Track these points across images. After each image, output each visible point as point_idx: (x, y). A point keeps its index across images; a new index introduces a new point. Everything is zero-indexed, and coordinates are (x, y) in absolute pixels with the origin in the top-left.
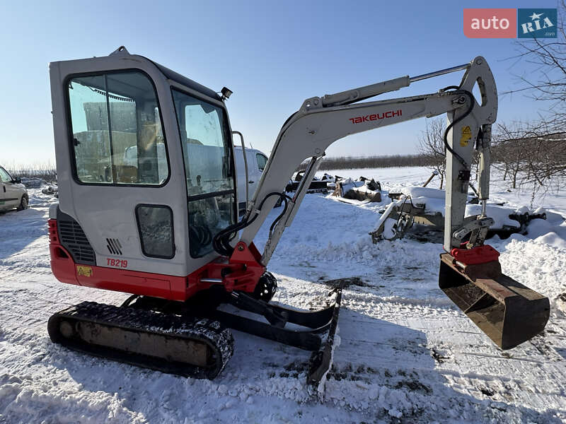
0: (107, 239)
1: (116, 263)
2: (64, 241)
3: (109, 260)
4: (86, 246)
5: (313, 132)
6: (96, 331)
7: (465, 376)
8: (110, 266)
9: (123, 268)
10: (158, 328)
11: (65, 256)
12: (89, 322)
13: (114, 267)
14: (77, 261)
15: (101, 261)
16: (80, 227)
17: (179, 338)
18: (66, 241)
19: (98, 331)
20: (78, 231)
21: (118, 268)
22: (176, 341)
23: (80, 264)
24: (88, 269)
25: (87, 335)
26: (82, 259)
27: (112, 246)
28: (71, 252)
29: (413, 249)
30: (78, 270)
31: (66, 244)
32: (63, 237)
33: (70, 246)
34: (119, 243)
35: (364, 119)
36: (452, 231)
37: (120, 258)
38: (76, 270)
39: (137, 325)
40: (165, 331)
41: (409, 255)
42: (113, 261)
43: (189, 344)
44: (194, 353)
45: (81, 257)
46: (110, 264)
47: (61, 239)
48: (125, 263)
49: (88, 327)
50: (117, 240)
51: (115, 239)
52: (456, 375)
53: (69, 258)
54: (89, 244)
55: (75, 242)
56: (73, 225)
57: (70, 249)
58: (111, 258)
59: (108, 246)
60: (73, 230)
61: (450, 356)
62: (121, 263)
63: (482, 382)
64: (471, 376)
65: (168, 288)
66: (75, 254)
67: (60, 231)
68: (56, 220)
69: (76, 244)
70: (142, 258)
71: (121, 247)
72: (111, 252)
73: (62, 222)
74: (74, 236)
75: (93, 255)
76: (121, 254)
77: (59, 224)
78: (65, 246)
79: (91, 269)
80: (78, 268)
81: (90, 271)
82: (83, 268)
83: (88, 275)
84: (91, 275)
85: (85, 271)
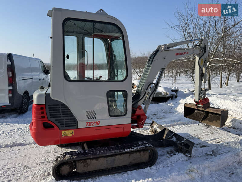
1: (92, 124)
2: (51, 117)
3: (87, 123)
4: (72, 118)
5: (165, 58)
6: (87, 164)
7: (210, 140)
8: (88, 126)
9: (97, 126)
11: (53, 127)
12: (82, 160)
13: (91, 126)
14: (62, 128)
15: (81, 125)
18: (53, 117)
19: (89, 164)
21: (93, 126)
22: (135, 154)
23: (64, 130)
24: (71, 131)
26: (66, 126)
27: (91, 115)
28: (57, 124)
30: (63, 134)
31: (53, 120)
32: (50, 115)
33: (56, 120)
35: (179, 54)
37: (95, 120)
39: (118, 152)
40: (133, 150)
42: (90, 124)
44: (143, 156)
45: (65, 125)
46: (88, 125)
47: (49, 117)
48: (99, 123)
49: (81, 163)
50: (94, 111)
51: (93, 111)
52: (208, 141)
53: (55, 128)
54: (73, 116)
55: (61, 117)
56: (60, 106)
57: (56, 122)
58: (89, 122)
59: (87, 115)
60: (60, 110)
61: (201, 137)
62: (95, 123)
63: (215, 141)
64: (211, 140)
65: (123, 131)
66: (60, 124)
67: (48, 112)
68: (45, 104)
69: (62, 118)
70: (109, 118)
71: (96, 114)
72: (89, 119)
73: (51, 105)
74: (61, 113)
75: (76, 122)
76: (96, 118)
77: (47, 107)
78: (52, 121)
79: (73, 131)
80: (63, 132)
81: (73, 132)
82: (66, 132)
83: (71, 135)
84: (72, 135)
85: (68, 133)
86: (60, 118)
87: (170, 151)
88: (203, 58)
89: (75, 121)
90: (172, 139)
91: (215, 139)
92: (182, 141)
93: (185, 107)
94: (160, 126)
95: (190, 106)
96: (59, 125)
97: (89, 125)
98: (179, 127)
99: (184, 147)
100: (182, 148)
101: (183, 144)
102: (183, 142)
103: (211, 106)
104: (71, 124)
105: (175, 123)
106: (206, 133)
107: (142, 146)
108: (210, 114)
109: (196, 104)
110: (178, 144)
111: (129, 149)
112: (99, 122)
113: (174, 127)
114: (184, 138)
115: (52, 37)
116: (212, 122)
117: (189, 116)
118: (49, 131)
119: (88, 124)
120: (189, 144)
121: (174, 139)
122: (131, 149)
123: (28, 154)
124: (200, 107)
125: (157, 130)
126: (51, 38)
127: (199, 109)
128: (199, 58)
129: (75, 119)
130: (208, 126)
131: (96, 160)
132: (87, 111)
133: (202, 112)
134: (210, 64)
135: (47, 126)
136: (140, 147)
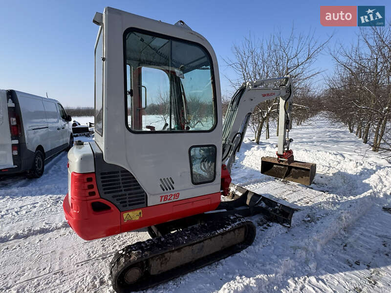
1: (168, 198)
2: (105, 193)
3: (162, 197)
4: (139, 191)
6: (166, 259)
8: (162, 202)
9: (175, 200)
12: (157, 256)
13: (167, 201)
14: (123, 209)
15: (152, 201)
18: (111, 192)
19: (168, 259)
21: (171, 201)
24: (137, 212)
25: (156, 268)
26: (130, 205)
27: (168, 185)
28: (116, 202)
30: (125, 217)
31: (109, 197)
32: (104, 189)
33: (114, 197)
34: (172, 180)
37: (173, 192)
38: (121, 217)
39: (208, 235)
42: (166, 197)
44: (238, 236)
45: (128, 203)
46: (163, 200)
47: (102, 192)
49: (157, 260)
50: (171, 178)
51: (169, 178)
52: (296, 202)
53: (112, 209)
54: (140, 188)
55: (121, 191)
56: (120, 174)
57: (114, 200)
58: (164, 195)
59: (161, 185)
60: (120, 179)
61: (285, 197)
62: (173, 196)
63: (302, 201)
64: (299, 200)
65: (210, 203)
66: (121, 203)
67: (100, 184)
68: (95, 173)
69: (123, 192)
70: (192, 187)
71: (173, 183)
72: (164, 190)
73: (105, 173)
74: (121, 185)
75: (145, 197)
76: (173, 188)
77: (99, 177)
78: (106, 199)
79: (141, 211)
80: (125, 215)
81: (140, 213)
82: (131, 213)
83: (137, 218)
84: (140, 217)
85: (134, 215)
86: (120, 193)
87: (259, 221)
88: (288, 101)
89: (144, 196)
90: (260, 205)
91: (302, 199)
92: (276, 207)
93: (262, 162)
94: (239, 188)
95: (269, 161)
96: (119, 204)
97: (164, 201)
98: (254, 187)
99: (281, 215)
100: (276, 216)
101: (278, 212)
102: (277, 209)
103: (295, 160)
104: (138, 200)
106: (289, 192)
107: (238, 223)
108: (293, 170)
109: (278, 158)
110: (271, 211)
111: (222, 230)
112: (179, 194)
113: (249, 186)
114: (277, 203)
115: (106, 58)
116: (297, 179)
117: (267, 172)
118: (103, 216)
119: (163, 198)
120: (287, 211)
121: (263, 205)
122: (224, 229)
123: (57, 247)
124: (283, 161)
125: (236, 193)
126: (104, 59)
127: (281, 163)
128: (285, 101)
129: (144, 192)
130: (285, 182)
131: (178, 252)
132: (161, 179)
133: (283, 167)
134: (272, 109)
135: (99, 208)
136: (236, 224)
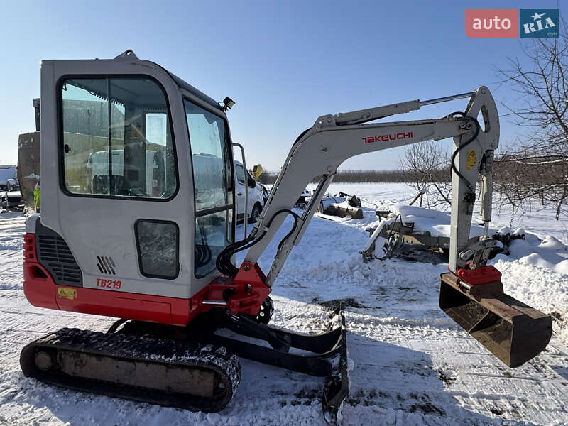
0: (98, 257)
1: (107, 284)
2: (43, 259)
3: (98, 280)
4: (71, 264)
5: (325, 150)
6: (81, 361)
7: (473, 396)
8: (100, 287)
9: (115, 289)
10: (159, 356)
11: (45, 277)
12: (73, 351)
13: (105, 288)
14: (58, 282)
15: (89, 282)
16: (65, 243)
17: (182, 367)
18: (47, 259)
19: (84, 362)
20: (62, 248)
21: (108, 289)
22: (179, 370)
23: (62, 285)
24: (72, 291)
25: (69, 367)
26: (65, 279)
27: (104, 265)
28: (51, 272)
29: (404, 269)
30: (59, 292)
31: (45, 263)
32: (42, 254)
33: (50, 265)
34: (112, 262)
35: (377, 139)
36: (458, 252)
37: (113, 278)
38: (56, 291)
40: (167, 360)
41: (400, 274)
42: (104, 282)
43: (194, 373)
44: (198, 382)
45: (63, 277)
46: (100, 285)
47: (40, 257)
48: (118, 284)
49: (70, 357)
50: (110, 258)
51: (108, 258)
53: (48, 278)
54: (74, 262)
55: (57, 260)
56: (57, 240)
57: (50, 269)
58: (102, 278)
59: (98, 265)
60: (56, 247)
62: (113, 284)
66: (57, 274)
67: (38, 247)
68: (35, 234)
69: (59, 263)
70: (140, 278)
71: (114, 266)
72: (102, 272)
73: (43, 237)
74: (57, 253)
75: (80, 275)
76: (114, 273)
77: (38, 239)
78: (44, 265)
79: (75, 290)
80: (59, 289)
81: (75, 293)
82: (65, 289)
83: (72, 298)
84: (74, 298)
85: (68, 293)
86: (56, 263)
89: (79, 273)
97: (102, 286)
104: (73, 276)
105: (425, 320)
112: (121, 282)
119: (100, 282)
129: (78, 268)
131: (97, 360)
